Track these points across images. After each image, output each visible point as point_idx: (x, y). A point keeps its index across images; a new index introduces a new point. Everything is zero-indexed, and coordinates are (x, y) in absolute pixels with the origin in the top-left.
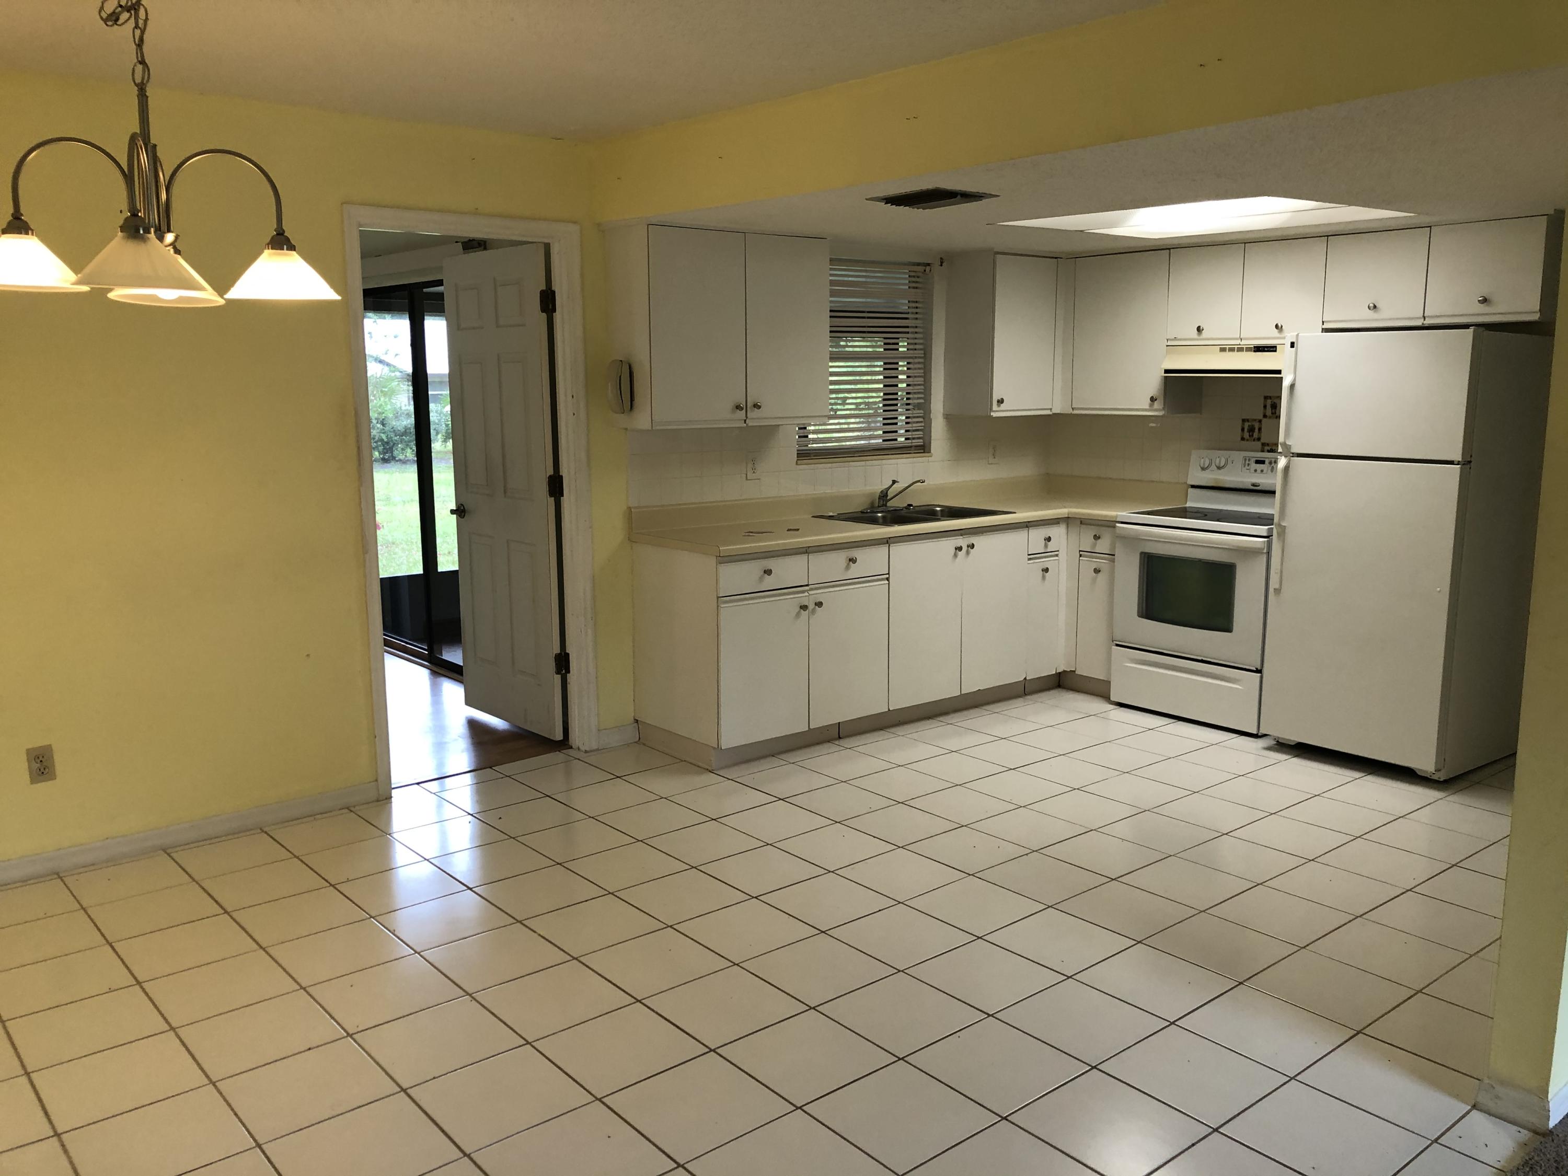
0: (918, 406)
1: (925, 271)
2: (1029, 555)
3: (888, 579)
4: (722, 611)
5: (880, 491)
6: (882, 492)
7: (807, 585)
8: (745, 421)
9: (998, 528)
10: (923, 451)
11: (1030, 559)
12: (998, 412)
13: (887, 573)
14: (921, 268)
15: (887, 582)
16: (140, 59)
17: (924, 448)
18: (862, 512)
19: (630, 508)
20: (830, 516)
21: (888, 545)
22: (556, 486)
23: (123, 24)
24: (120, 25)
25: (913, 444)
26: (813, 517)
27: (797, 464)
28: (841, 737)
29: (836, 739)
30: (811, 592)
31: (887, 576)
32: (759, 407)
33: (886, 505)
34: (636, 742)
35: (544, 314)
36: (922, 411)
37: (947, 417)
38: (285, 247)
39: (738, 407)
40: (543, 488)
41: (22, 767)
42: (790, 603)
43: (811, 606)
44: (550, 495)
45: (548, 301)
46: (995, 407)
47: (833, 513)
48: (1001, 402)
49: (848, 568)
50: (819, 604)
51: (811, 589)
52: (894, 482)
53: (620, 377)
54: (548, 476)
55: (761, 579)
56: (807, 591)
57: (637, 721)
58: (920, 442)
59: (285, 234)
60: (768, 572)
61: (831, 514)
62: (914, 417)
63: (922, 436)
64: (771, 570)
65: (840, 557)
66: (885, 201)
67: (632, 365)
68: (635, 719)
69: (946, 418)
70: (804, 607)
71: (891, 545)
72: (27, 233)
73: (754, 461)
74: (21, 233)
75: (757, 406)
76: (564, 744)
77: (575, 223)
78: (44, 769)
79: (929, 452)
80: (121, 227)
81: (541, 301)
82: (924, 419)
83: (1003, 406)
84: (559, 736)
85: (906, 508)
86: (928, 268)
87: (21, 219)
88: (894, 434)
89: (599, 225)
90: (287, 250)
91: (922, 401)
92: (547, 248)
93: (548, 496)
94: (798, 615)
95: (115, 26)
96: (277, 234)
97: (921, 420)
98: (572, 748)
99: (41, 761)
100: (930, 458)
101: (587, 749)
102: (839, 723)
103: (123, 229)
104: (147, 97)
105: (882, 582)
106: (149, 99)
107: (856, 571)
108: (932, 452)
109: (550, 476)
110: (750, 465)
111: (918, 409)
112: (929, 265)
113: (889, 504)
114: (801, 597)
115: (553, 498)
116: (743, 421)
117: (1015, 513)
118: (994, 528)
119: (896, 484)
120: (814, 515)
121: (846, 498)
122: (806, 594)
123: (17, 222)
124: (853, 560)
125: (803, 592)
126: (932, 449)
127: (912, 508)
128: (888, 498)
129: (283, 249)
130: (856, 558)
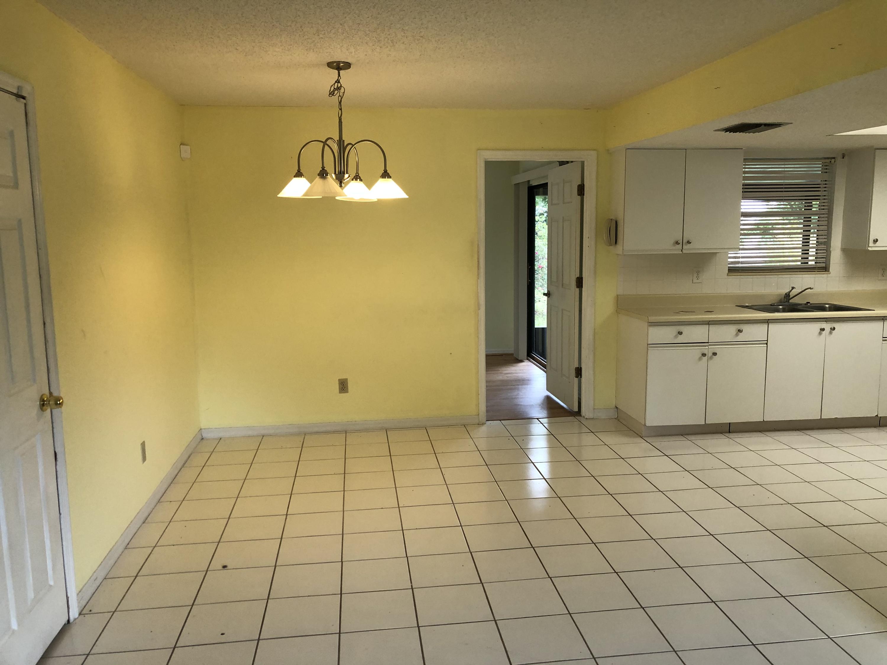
0: (824, 243)
1: (831, 162)
2: (883, 338)
3: (767, 344)
4: (649, 351)
5: (785, 293)
6: (786, 294)
7: (708, 343)
8: (682, 251)
9: (858, 319)
10: (825, 270)
11: (883, 341)
12: (872, 247)
13: (767, 340)
14: (828, 161)
15: (766, 345)
16: (340, 108)
17: (825, 269)
18: (771, 305)
19: (618, 295)
20: (747, 306)
21: (767, 324)
22: (579, 282)
23: (335, 95)
24: (334, 96)
25: (817, 266)
26: (736, 306)
27: (727, 275)
28: (730, 431)
29: (726, 433)
30: (710, 347)
31: (766, 342)
32: (690, 243)
33: (789, 302)
34: (615, 418)
35: (579, 197)
36: (825, 246)
37: (845, 250)
38: (387, 177)
39: (677, 243)
40: (574, 283)
41: (336, 387)
42: (696, 351)
43: (710, 354)
44: (576, 287)
45: (581, 190)
46: (871, 244)
47: (748, 304)
48: (876, 241)
49: (737, 335)
50: (715, 354)
51: (710, 345)
52: (793, 288)
53: (610, 227)
54: (576, 277)
55: (676, 337)
56: (708, 346)
57: (617, 408)
58: (823, 265)
59: (388, 172)
60: (680, 333)
61: (747, 305)
62: (820, 250)
63: (825, 261)
64: (682, 332)
65: (733, 329)
66: (725, 131)
67: (618, 222)
68: (616, 406)
69: (843, 251)
70: (704, 355)
71: (769, 324)
72: (301, 177)
73: (698, 272)
74: (299, 177)
75: (689, 242)
76: (578, 413)
77: (594, 150)
78: (344, 388)
79: (829, 271)
80: (318, 174)
81: (578, 190)
82: (827, 251)
83: (878, 244)
84: (576, 409)
85: (805, 304)
86: (833, 160)
87: (300, 172)
88: (806, 260)
89: (608, 150)
90: (387, 178)
91: (826, 240)
92: (583, 163)
93: (576, 288)
94: (700, 359)
95: (333, 96)
96: (384, 172)
97: (825, 251)
98: (581, 416)
99: (343, 385)
100: (829, 275)
101: (587, 418)
102: (730, 423)
103: (319, 175)
104: (342, 122)
105: (763, 345)
106: (343, 123)
107: (741, 337)
108: (830, 271)
109: (578, 278)
110: (695, 275)
111: (824, 245)
112: (834, 158)
113: (790, 301)
114: (701, 349)
115: (578, 289)
116: (681, 251)
117: (874, 310)
118: (855, 319)
119: (794, 289)
120: (737, 305)
121: (761, 296)
122: (707, 347)
123: (299, 173)
124: (740, 331)
125: (705, 346)
126: (830, 269)
127: (809, 304)
128: (790, 297)
129: (386, 178)
130: (742, 329)
